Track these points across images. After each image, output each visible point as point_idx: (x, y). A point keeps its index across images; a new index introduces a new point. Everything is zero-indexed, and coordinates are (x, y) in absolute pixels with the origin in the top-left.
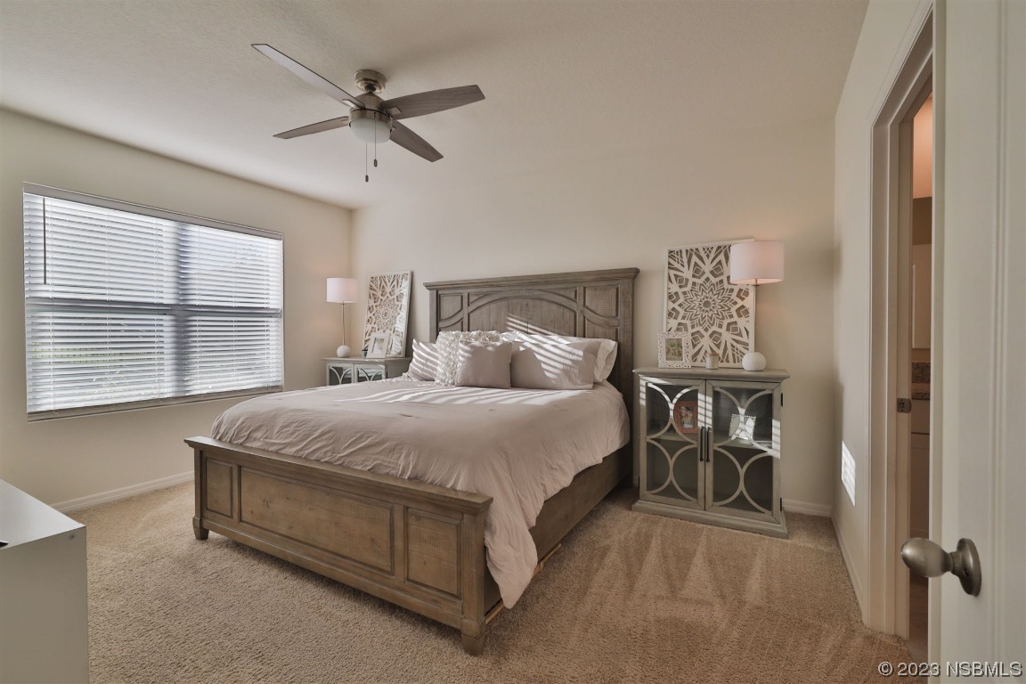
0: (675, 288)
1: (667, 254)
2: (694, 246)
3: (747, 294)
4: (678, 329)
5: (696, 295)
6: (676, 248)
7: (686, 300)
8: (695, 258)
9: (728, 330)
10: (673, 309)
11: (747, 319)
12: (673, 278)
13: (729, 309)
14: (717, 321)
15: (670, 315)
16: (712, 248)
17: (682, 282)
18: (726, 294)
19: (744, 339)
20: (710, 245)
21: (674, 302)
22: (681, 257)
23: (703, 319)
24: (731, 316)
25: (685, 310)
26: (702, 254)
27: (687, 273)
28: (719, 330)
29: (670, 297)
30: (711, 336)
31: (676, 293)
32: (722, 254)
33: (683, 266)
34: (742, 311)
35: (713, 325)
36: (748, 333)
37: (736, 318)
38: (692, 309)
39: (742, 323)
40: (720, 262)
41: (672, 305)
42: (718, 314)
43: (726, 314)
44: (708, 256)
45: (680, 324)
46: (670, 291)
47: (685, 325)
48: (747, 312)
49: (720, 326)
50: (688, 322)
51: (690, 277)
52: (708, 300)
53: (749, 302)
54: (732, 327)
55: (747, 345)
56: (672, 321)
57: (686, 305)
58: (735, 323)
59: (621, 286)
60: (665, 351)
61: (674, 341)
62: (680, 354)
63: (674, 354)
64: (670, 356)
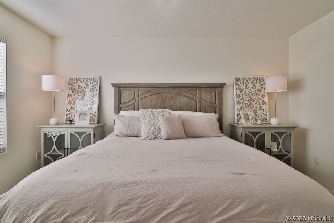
0: (239, 92)
1: (234, 79)
2: (245, 77)
3: (265, 96)
4: (241, 109)
5: (247, 96)
6: (238, 77)
7: (243, 98)
8: (245, 81)
9: (259, 109)
10: (239, 101)
11: (266, 105)
12: (238, 89)
13: (259, 101)
14: (255, 106)
15: (237, 103)
16: (251, 78)
17: (241, 90)
18: (257, 96)
19: (265, 113)
20: (251, 77)
21: (238, 98)
22: (240, 80)
23: (250, 105)
24: (260, 104)
25: (243, 101)
26: (248, 80)
27: (243, 87)
28: (256, 109)
29: (237, 96)
30: (253, 112)
31: (239, 95)
32: (255, 81)
33: (241, 84)
34: (264, 102)
35: (253, 107)
36: (266, 110)
37: (261, 105)
38: (246, 101)
39: (264, 107)
40: (254, 84)
42: (255, 103)
43: (258, 103)
44: (250, 81)
45: (241, 107)
46: (237, 94)
47: (243, 107)
48: (265, 103)
49: (256, 108)
50: (244, 106)
52: (251, 98)
53: (266, 99)
54: (261, 108)
55: (266, 115)
56: (238, 105)
57: (243, 100)
58: (261, 107)
59: (218, 90)
60: (244, 118)
61: (246, 114)
62: (249, 119)
63: (247, 119)
64: (246, 120)
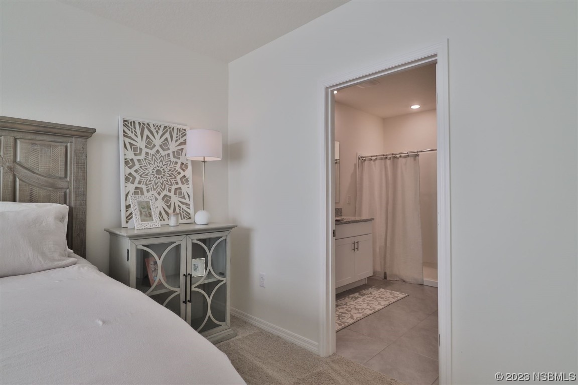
0: (130, 155)
1: (121, 123)
2: (146, 122)
3: (186, 167)
4: (135, 193)
5: (150, 164)
6: (130, 119)
7: (141, 167)
8: (146, 132)
9: (175, 194)
10: (130, 174)
11: (188, 185)
12: (128, 146)
13: (175, 177)
14: (167, 187)
15: (127, 179)
16: (160, 126)
17: (137, 151)
18: (172, 166)
19: (187, 201)
20: (159, 123)
21: (130, 168)
22: (135, 128)
23: (156, 184)
24: (177, 183)
25: (141, 176)
26: (153, 129)
27: (141, 143)
28: (168, 194)
29: (126, 163)
30: (163, 199)
31: (132, 160)
32: (168, 133)
33: (137, 136)
34: (184, 180)
35: (164, 190)
36: (189, 196)
37: (180, 185)
38: (147, 175)
39: (185, 189)
40: (166, 139)
41: (128, 171)
42: (167, 181)
43: (173, 181)
44: (157, 132)
45: (136, 188)
46: (126, 157)
47: (141, 189)
48: (187, 180)
49: (170, 191)
50: (144, 187)
51: (143, 147)
52: (159, 168)
53: (188, 173)
54: (178, 191)
55: (189, 205)
56: (129, 185)
57: (141, 172)
58: (180, 188)
59: (73, 144)
60: (138, 213)
61: (145, 204)
62: (151, 216)
63: (146, 216)
64: (143, 217)
